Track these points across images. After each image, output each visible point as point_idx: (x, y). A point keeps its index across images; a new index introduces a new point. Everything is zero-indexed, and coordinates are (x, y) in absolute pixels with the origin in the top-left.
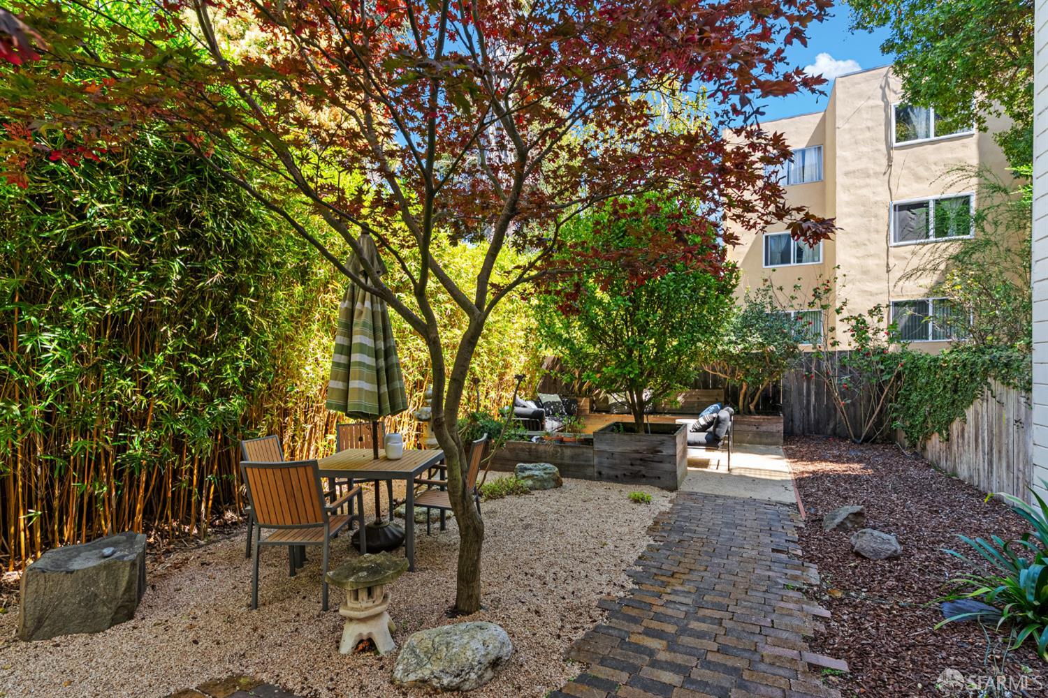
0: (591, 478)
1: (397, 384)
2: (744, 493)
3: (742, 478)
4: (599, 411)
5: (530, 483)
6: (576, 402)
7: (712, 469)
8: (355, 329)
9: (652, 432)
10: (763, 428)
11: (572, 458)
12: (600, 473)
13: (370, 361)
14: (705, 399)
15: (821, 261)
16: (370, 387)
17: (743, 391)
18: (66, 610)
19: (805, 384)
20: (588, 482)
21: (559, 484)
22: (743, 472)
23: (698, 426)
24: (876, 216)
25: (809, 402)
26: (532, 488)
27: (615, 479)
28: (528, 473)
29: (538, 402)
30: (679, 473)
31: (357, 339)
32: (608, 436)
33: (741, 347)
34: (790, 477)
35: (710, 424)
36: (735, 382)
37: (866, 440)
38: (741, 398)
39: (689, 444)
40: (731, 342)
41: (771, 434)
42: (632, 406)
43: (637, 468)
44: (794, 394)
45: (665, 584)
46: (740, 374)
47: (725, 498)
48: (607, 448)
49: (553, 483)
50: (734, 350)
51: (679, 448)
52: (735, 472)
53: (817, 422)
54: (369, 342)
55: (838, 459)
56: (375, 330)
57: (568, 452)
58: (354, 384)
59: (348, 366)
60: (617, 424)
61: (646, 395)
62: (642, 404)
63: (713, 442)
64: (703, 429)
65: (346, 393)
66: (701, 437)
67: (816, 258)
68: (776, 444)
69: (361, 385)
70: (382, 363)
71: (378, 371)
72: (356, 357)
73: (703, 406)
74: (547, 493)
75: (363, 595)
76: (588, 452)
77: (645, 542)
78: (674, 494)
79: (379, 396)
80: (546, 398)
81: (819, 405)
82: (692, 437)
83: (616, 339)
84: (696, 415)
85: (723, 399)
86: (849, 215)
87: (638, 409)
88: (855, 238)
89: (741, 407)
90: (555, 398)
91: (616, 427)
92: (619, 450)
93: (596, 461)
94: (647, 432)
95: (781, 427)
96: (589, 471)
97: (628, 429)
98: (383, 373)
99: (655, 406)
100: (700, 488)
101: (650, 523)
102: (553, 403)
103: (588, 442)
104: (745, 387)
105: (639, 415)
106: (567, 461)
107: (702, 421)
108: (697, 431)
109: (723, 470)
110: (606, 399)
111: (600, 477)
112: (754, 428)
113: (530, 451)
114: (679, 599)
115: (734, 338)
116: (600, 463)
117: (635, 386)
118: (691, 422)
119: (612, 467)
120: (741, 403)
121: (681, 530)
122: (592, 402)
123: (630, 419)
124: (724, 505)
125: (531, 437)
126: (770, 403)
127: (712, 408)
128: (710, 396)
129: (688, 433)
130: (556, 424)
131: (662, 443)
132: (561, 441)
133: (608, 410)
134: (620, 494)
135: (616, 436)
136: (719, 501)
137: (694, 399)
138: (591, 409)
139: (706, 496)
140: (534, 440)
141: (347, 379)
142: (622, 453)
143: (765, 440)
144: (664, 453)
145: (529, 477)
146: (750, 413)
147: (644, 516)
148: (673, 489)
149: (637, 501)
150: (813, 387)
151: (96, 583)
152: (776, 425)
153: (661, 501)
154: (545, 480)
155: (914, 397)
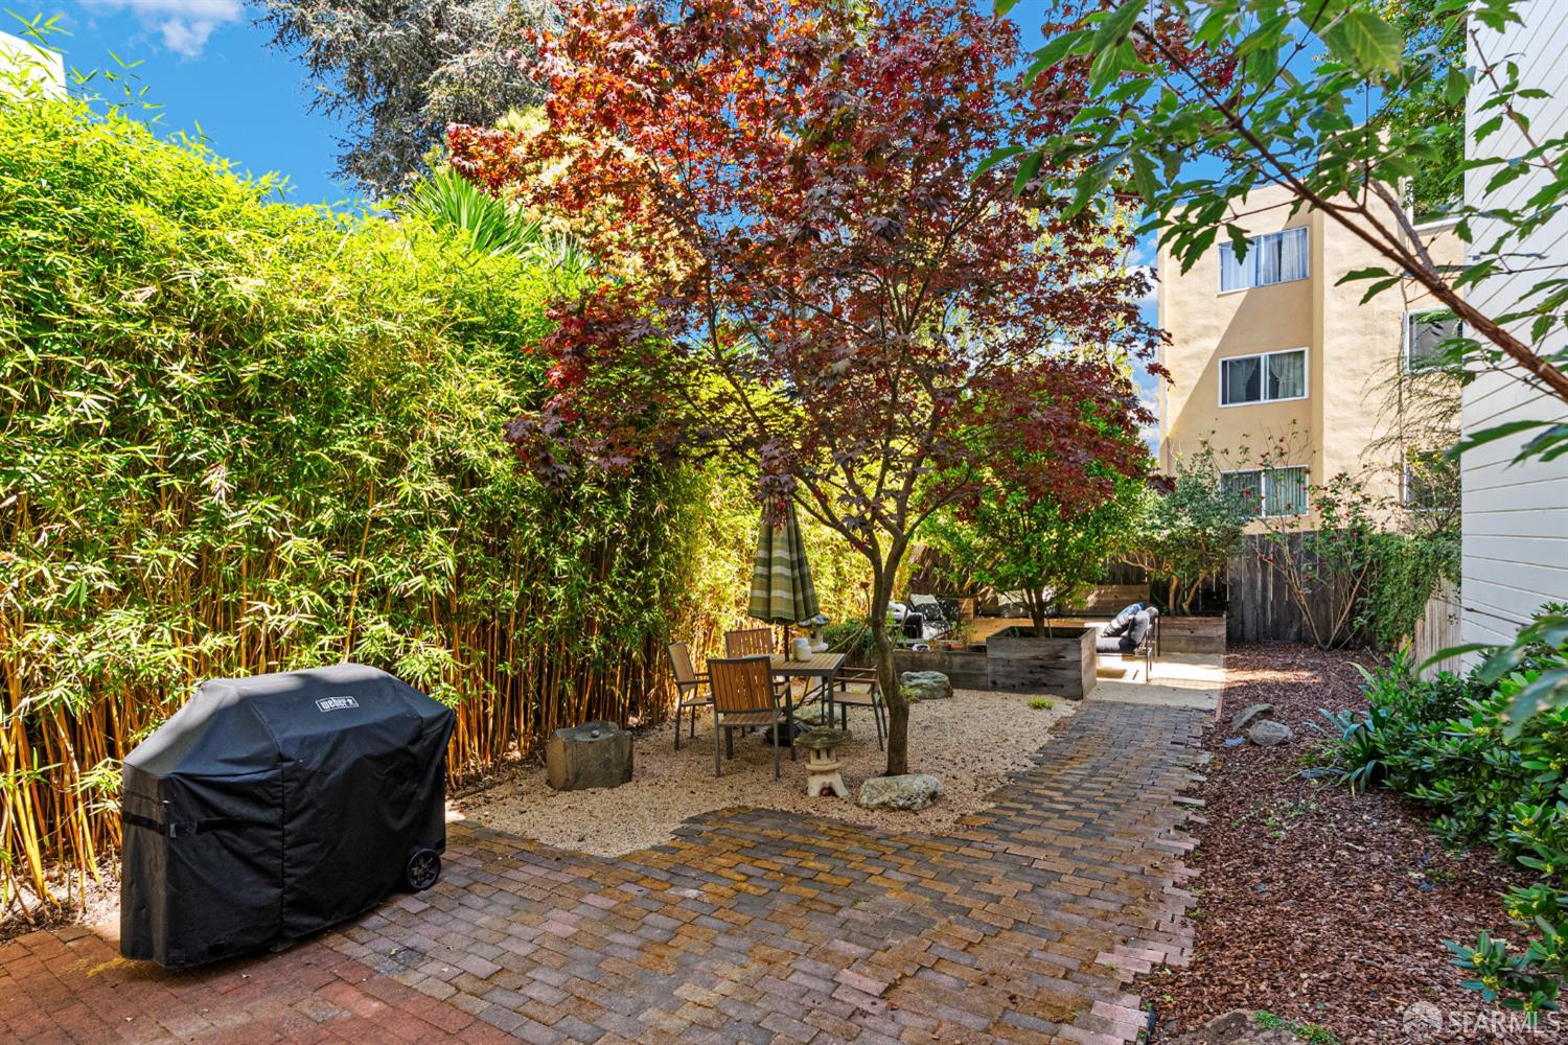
0: (984, 688)
1: (809, 592)
2: (1158, 701)
3: (1161, 688)
4: (986, 615)
5: (919, 691)
6: (957, 604)
7: (1127, 679)
8: (774, 544)
9: (1055, 636)
10: (1201, 632)
11: (962, 666)
12: (994, 683)
13: (787, 572)
14: (1125, 598)
15: (1306, 396)
16: (788, 595)
17: (1173, 587)
18: (593, 770)
19: (1260, 575)
20: (981, 693)
21: (949, 695)
22: (1164, 683)
23: (1110, 631)
24: (1383, 333)
25: (1265, 598)
26: (922, 698)
27: (1012, 689)
28: (915, 682)
29: (909, 604)
30: (1085, 681)
31: (776, 553)
32: (1003, 641)
33: (1167, 532)
34: (1218, 687)
35: (1125, 627)
36: (1161, 576)
37: (1336, 645)
38: (1171, 596)
39: (1099, 651)
40: (1154, 527)
41: (1210, 640)
42: (1029, 607)
43: (1037, 676)
44: (1244, 589)
45: (1064, 764)
46: (1168, 566)
47: (1135, 705)
48: (1003, 655)
49: (943, 693)
50: (1160, 536)
51: (1085, 654)
52: (1153, 683)
53: (1276, 624)
54: (785, 555)
55: (1285, 667)
56: (790, 543)
57: (957, 660)
58: (775, 593)
59: (769, 577)
60: (1012, 629)
61: (1047, 594)
62: (1042, 604)
63: (1128, 648)
64: (1116, 633)
65: (768, 601)
66: (1115, 642)
67: (1299, 392)
68: (1216, 652)
69: (781, 594)
70: (797, 572)
71: (794, 580)
72: (776, 569)
73: (1119, 607)
74: (938, 702)
75: (823, 754)
76: (980, 660)
77: (1045, 739)
78: (1079, 703)
79: (796, 604)
80: (918, 599)
81: (1279, 602)
82: (1101, 642)
83: (1011, 533)
84: (1110, 617)
85: (1148, 597)
86: (1343, 332)
87: (1037, 610)
88: (1353, 365)
89: (1171, 606)
90: (930, 599)
91: (1011, 632)
92: (1017, 656)
93: (989, 669)
94: (1047, 636)
95: (1222, 631)
96: (982, 681)
97: (1025, 633)
98: (799, 582)
99: (1059, 607)
100: (1109, 697)
101: (1052, 724)
102: (928, 606)
103: (980, 649)
104: (1175, 582)
105: (1038, 618)
106: (956, 670)
107: (1115, 624)
108: (1109, 635)
109: (1140, 680)
110: (995, 600)
111: (995, 686)
112: (1188, 633)
113: (913, 659)
114: (1076, 771)
115: (1158, 522)
116: (995, 672)
117: (1032, 584)
118: (1102, 626)
119: (1009, 676)
120: (1171, 602)
121: (1084, 729)
122: (977, 604)
123: (1029, 623)
124: (1133, 711)
125: (911, 645)
126: (1212, 601)
127: (1131, 608)
128: (1130, 593)
129: (1098, 637)
130: (934, 631)
131: (1065, 647)
132: (949, 648)
133: (997, 613)
134: (1018, 703)
135: (1013, 641)
136: (1128, 708)
137: (1111, 598)
138: (976, 613)
139: (1113, 704)
140: (915, 648)
141: (769, 589)
142: (1020, 661)
143: (1201, 648)
144: (1068, 659)
145: (917, 686)
146: (1184, 614)
147: (1045, 719)
148: (1079, 696)
149: (1037, 707)
150: (1271, 579)
151: (608, 751)
152: (1218, 629)
153: (1063, 708)
154: (935, 689)
155: (1388, 590)
